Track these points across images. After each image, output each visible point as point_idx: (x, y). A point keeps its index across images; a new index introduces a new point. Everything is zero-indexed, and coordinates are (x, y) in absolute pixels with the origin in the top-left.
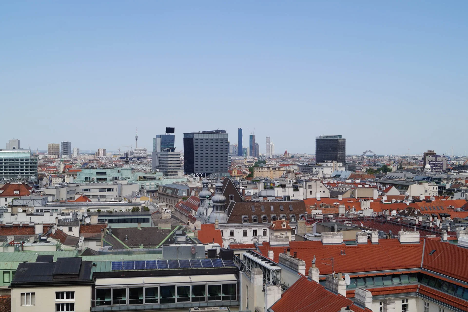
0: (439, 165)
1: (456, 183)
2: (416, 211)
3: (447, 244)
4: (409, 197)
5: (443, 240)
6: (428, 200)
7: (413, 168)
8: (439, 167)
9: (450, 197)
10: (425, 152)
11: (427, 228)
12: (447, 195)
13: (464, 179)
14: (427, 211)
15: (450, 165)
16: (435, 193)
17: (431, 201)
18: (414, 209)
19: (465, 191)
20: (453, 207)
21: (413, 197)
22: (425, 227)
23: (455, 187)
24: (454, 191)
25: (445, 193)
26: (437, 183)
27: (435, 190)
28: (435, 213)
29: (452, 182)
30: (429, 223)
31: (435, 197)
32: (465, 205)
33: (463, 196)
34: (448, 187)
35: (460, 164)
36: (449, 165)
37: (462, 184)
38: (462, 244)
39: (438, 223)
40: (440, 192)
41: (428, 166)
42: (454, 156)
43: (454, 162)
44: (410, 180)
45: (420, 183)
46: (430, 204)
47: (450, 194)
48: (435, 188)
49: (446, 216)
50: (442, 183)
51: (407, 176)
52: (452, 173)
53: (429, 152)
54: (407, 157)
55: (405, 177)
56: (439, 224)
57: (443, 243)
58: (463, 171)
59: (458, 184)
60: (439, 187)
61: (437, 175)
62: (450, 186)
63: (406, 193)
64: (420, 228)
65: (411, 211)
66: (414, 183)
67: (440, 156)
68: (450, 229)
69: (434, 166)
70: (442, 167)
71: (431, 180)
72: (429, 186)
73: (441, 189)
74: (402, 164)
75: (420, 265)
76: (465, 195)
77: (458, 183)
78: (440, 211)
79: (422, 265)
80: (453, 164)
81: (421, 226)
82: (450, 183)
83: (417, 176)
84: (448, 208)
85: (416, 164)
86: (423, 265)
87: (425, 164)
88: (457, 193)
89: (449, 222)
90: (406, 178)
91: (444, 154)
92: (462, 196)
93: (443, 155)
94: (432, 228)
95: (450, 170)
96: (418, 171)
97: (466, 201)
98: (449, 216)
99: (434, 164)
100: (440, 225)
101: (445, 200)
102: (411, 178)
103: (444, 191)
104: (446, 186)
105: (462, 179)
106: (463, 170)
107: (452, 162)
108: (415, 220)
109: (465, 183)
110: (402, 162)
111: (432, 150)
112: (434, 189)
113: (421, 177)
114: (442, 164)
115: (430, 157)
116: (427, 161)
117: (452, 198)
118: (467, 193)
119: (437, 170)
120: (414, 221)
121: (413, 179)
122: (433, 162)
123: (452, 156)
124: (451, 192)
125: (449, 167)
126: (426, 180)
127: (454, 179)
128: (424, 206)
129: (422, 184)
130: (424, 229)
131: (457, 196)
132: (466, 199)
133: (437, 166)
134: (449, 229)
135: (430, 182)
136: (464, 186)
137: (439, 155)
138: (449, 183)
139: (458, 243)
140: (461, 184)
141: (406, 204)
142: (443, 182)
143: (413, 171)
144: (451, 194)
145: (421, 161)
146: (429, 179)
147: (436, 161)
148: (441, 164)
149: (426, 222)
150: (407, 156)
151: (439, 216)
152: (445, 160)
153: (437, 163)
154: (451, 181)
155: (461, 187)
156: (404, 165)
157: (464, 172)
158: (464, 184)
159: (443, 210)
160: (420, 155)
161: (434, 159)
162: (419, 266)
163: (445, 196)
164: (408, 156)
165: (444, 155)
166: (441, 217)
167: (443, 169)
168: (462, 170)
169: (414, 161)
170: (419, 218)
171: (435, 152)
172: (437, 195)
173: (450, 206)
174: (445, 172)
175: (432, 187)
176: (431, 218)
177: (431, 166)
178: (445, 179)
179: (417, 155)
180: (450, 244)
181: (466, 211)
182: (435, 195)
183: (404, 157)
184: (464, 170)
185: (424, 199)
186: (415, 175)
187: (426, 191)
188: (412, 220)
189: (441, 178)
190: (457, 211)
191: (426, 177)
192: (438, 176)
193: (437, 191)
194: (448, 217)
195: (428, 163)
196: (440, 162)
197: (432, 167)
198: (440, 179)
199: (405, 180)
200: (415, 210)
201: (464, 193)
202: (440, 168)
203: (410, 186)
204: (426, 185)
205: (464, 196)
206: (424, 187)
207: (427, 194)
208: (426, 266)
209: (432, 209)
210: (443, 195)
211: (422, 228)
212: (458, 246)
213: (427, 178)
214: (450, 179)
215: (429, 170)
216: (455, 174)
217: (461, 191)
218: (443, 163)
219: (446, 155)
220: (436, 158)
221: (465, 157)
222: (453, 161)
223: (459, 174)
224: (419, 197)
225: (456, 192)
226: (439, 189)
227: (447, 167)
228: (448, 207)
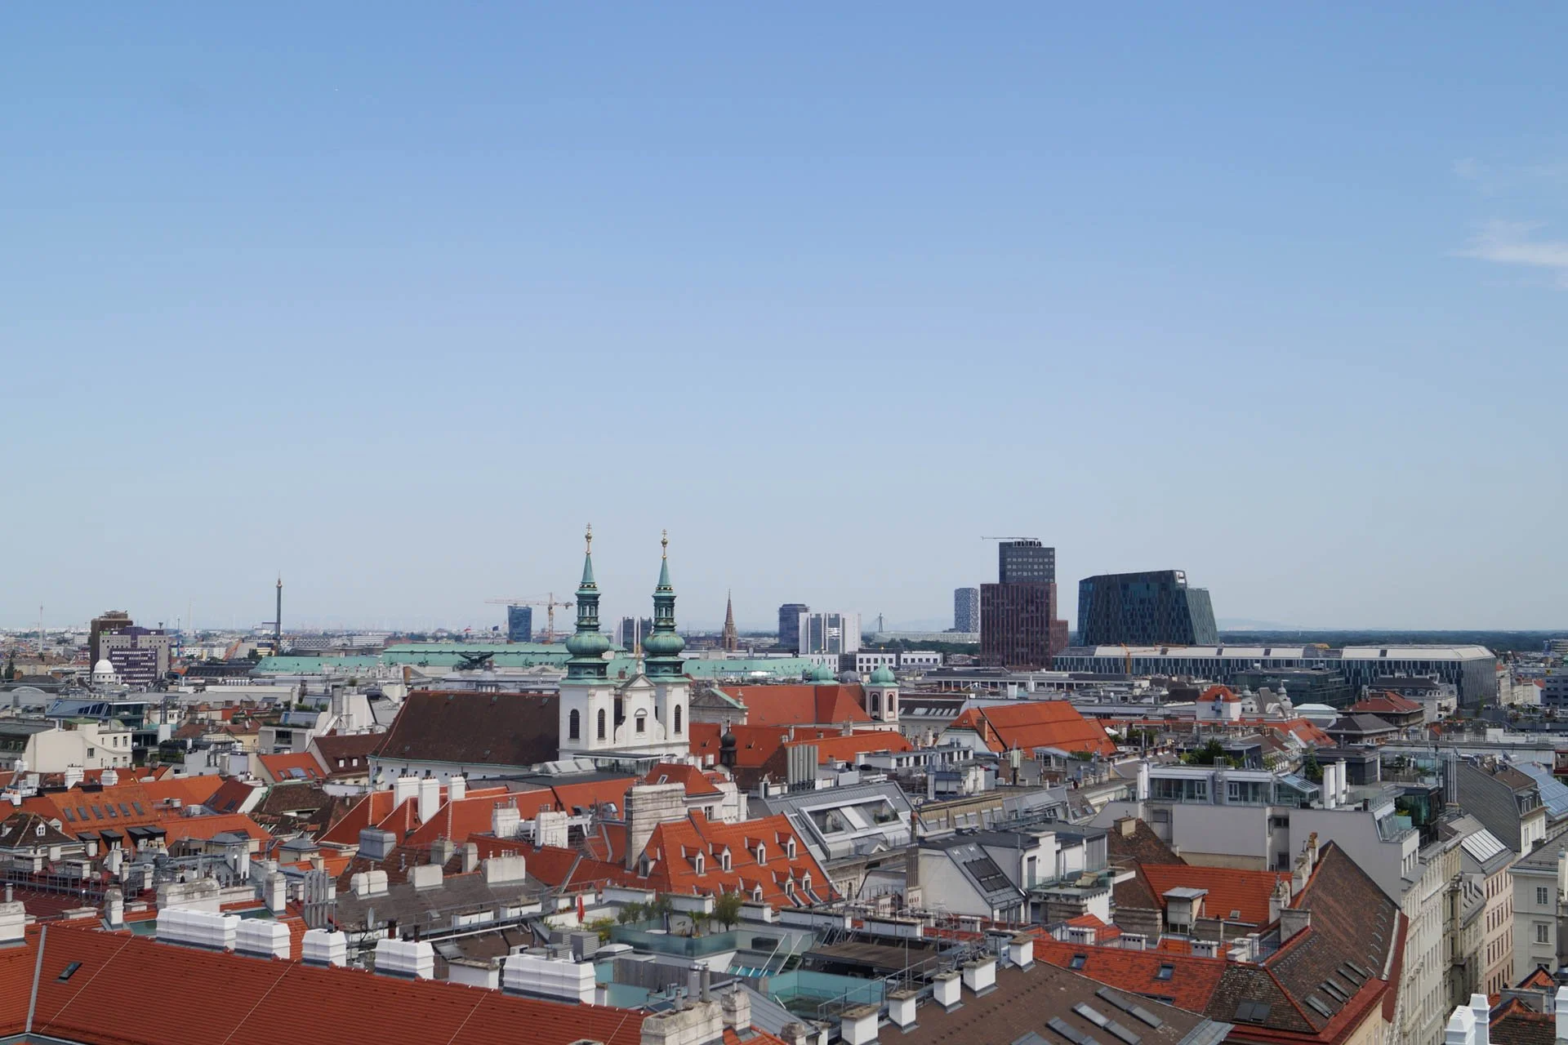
0: (146, 661)
1: (191, 722)
2: (41, 826)
3: (124, 936)
4: (29, 776)
5: (109, 923)
6: (91, 784)
7: (49, 674)
8: (145, 667)
9: (170, 770)
10: (97, 617)
11: (73, 885)
12: (159, 763)
13: (219, 706)
14: (87, 824)
15: (182, 662)
16: (120, 759)
17: (99, 788)
18: (35, 817)
19: (220, 747)
20: (177, 804)
21: (41, 774)
22: (64, 881)
23: (187, 736)
24: (184, 745)
25: (155, 755)
26: (127, 722)
27: (120, 747)
28: (115, 828)
29: (179, 716)
30: (80, 865)
31: (119, 771)
32: (218, 793)
33: (212, 764)
34: (165, 734)
35: (213, 658)
36: (179, 662)
37: (212, 723)
38: (170, 931)
39: (116, 861)
40: (138, 755)
41: (104, 666)
42: (198, 632)
43: (196, 651)
44: (33, 716)
45: (69, 727)
46: (98, 797)
47: (170, 759)
48: (120, 741)
49: (151, 836)
50: (145, 722)
51: (23, 703)
52: (181, 689)
53: (109, 615)
54: (35, 635)
55: (17, 706)
56: (121, 866)
57: (108, 934)
58: (220, 679)
59: (200, 724)
60: (135, 738)
61: (127, 697)
62: (172, 732)
63: (18, 762)
64: (48, 886)
65: (24, 828)
66: (46, 725)
67: (148, 632)
68: (151, 881)
69: (127, 666)
70: (153, 667)
71: (108, 713)
72: (100, 733)
73: (140, 745)
74: (14, 660)
75: (24, 1023)
76: (218, 761)
77: (197, 722)
78: (129, 820)
79: (29, 1021)
80: (192, 657)
81: (50, 878)
82: (174, 721)
83: (60, 700)
84: (161, 806)
85: (67, 659)
86: (34, 1023)
87: (95, 658)
88: (194, 755)
89: (154, 857)
90: (19, 711)
91: (161, 624)
92: (209, 765)
93: (158, 628)
94: (88, 883)
95: (176, 677)
96: (68, 682)
97: (224, 779)
98: (163, 834)
99: (127, 657)
100: (124, 869)
101: (152, 779)
102: (39, 710)
103: (152, 750)
104: (157, 731)
105: (211, 706)
106: (220, 676)
107: (188, 651)
108: (31, 859)
109: (222, 720)
110: (13, 654)
111: (121, 610)
112: (116, 743)
113: (71, 706)
114: (153, 658)
115: (111, 634)
116: (103, 649)
117: (177, 772)
118: (225, 755)
119: (137, 678)
120: (27, 862)
121: (47, 710)
122: (122, 650)
123: (189, 629)
124: (173, 752)
125: (177, 666)
126: (92, 712)
127: (186, 708)
128: (75, 805)
129: (76, 729)
130: (62, 887)
131: (195, 764)
132: (222, 772)
133: (136, 664)
134: (146, 881)
135: (105, 721)
136: (218, 730)
137: (144, 627)
138: (169, 721)
139: (158, 929)
140: (206, 722)
141: (10, 802)
142: (148, 718)
143: (48, 684)
144: (175, 759)
145: (84, 649)
146: (99, 712)
147: (134, 647)
148: (150, 658)
149: (69, 864)
150: (35, 632)
151: (127, 838)
152: (163, 644)
153: (138, 656)
154: (176, 716)
155: (207, 732)
156: (21, 663)
157: (221, 684)
158: (218, 723)
159: (141, 814)
160: (79, 627)
161: (126, 641)
162: (20, 1028)
163: (154, 765)
164: (39, 630)
165: (163, 627)
166: (135, 839)
167: (156, 673)
168: (215, 675)
169: (60, 649)
170: (48, 851)
171: (130, 618)
172: (128, 766)
173: (168, 802)
174: (160, 685)
175: (109, 738)
176: (93, 849)
177: (114, 667)
178: (156, 707)
179: (70, 627)
180: (129, 937)
181: (219, 812)
182: (120, 764)
183: (27, 635)
184: (222, 675)
185: (82, 780)
186: (54, 696)
187: (91, 752)
188: (22, 861)
189: (142, 705)
190: (188, 816)
191: (91, 705)
192: (131, 700)
193: (129, 749)
194: (157, 839)
195: (107, 655)
196: (147, 650)
197: (119, 670)
198: (138, 709)
199: (17, 718)
200: (38, 824)
201: (215, 752)
202: (146, 672)
203: (32, 735)
204: (90, 731)
205: (215, 764)
206: (83, 738)
207: (93, 764)
208: (43, 1024)
209: (105, 814)
210: (147, 764)
211: (54, 887)
212: (158, 942)
213: (94, 707)
214: (174, 707)
215: (107, 679)
216: (191, 690)
217: (206, 746)
218: (156, 654)
219: (171, 625)
220: (134, 638)
221: (232, 632)
222: (193, 645)
223: (204, 689)
224: (62, 775)
225: (190, 753)
226: (135, 744)
227: (170, 666)
228: (161, 803)
